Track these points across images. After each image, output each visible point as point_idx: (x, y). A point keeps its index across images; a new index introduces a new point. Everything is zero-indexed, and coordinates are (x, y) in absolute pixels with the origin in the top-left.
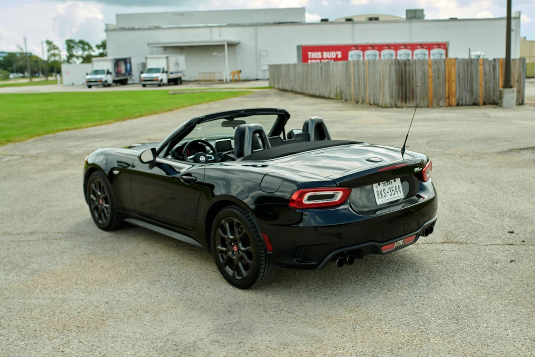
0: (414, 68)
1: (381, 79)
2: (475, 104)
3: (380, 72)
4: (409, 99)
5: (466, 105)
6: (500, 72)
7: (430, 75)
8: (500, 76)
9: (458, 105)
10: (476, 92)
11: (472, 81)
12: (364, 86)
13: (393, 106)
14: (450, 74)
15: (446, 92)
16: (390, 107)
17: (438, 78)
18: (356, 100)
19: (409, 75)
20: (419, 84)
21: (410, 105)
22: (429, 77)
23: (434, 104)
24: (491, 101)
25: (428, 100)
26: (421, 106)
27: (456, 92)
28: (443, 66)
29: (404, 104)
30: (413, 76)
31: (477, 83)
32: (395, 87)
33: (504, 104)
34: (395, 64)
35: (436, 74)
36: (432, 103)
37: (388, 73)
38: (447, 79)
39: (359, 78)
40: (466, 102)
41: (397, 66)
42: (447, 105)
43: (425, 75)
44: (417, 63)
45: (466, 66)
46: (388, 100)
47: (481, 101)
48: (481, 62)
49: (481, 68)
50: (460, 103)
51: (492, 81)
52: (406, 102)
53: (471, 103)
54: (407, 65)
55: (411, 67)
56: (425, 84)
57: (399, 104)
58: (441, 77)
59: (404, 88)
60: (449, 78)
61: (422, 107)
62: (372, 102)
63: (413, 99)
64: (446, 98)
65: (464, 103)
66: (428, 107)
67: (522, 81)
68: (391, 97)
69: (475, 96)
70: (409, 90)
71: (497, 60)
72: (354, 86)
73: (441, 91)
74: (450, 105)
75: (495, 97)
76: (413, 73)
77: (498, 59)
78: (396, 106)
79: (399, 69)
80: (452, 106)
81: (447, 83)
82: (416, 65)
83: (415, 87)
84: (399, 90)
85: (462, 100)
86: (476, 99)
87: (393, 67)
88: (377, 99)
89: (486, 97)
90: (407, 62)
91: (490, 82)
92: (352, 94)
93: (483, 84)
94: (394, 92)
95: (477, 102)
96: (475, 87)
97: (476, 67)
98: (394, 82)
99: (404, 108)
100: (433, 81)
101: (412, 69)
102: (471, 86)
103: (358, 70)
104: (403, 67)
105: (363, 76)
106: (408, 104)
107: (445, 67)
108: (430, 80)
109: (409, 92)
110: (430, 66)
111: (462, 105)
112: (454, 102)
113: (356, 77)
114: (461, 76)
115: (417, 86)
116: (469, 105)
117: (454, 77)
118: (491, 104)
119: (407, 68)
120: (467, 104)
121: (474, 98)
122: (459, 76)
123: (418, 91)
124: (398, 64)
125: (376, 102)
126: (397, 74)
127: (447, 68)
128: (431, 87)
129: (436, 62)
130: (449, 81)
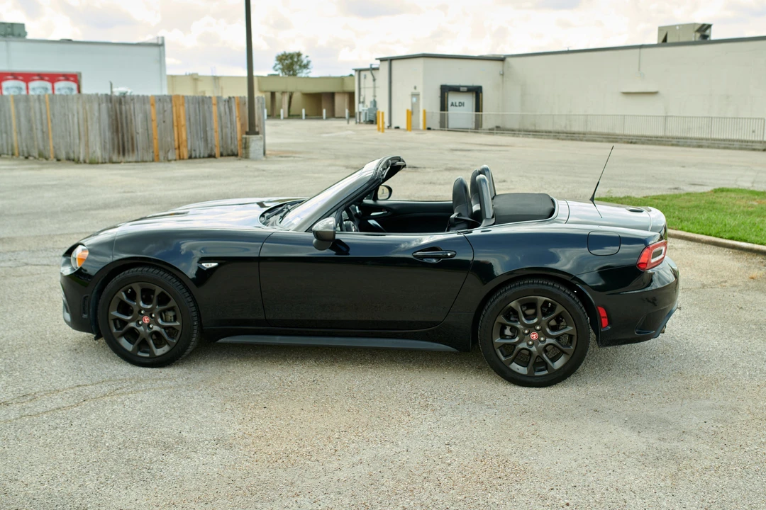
0: (132, 108)
1: (81, 122)
2: (211, 156)
3: (78, 113)
4: (129, 151)
5: (200, 158)
6: (237, 114)
7: (154, 117)
8: (238, 119)
9: (190, 157)
10: (211, 140)
11: (205, 126)
12: (43, 132)
13: (107, 161)
14: (178, 117)
15: (174, 141)
16: (102, 163)
17: (164, 122)
18: (26, 155)
19: (126, 117)
20: (140, 130)
21: (130, 159)
22: (152, 120)
23: (162, 158)
24: (230, 152)
25: (153, 152)
26: (146, 158)
27: (187, 141)
28: (170, 106)
29: (121, 158)
30: (131, 120)
31: (212, 129)
32: (108, 134)
33: (251, 155)
34: (107, 101)
35: (161, 116)
36: (158, 155)
37: (97, 114)
38: (175, 124)
39: (29, 121)
40: (200, 153)
41: (110, 105)
42: (178, 157)
43: (146, 118)
44: (135, 100)
45: (197, 106)
46: (99, 154)
47: (217, 151)
48: (214, 101)
49: (214, 109)
50: (193, 156)
51: (229, 125)
52: (124, 154)
53: (206, 155)
54: (123, 103)
55: (128, 107)
56: (147, 129)
57: (115, 158)
58: (168, 121)
59: (120, 135)
60: (177, 121)
61: (146, 162)
62: (63, 156)
63: (133, 150)
64: (176, 149)
65: (198, 155)
66: (153, 161)
67: (262, 125)
68: (104, 148)
69: (210, 145)
70: (128, 138)
71: (233, 99)
72: (20, 133)
73: (169, 139)
74: (181, 158)
75: (233, 147)
76: (131, 115)
77: (234, 97)
78: (112, 162)
79: (112, 108)
80: (183, 159)
81: (176, 128)
82: (134, 103)
83: (135, 134)
84: (113, 139)
85: (195, 150)
86: (212, 149)
87: (104, 106)
88: (74, 152)
89: (223, 147)
90: (123, 99)
91: (227, 127)
92: (15, 145)
93: (219, 130)
94: (107, 140)
95: (213, 154)
96: (209, 134)
97: (209, 107)
98: (107, 128)
99: (122, 164)
100: (158, 126)
101: (130, 108)
102: (205, 132)
103: (28, 109)
104: (118, 106)
105: (38, 117)
106: (127, 158)
107: (172, 107)
108: (154, 124)
109: (128, 141)
110: (152, 105)
111: (195, 158)
112: (186, 155)
113: (23, 119)
114: (192, 119)
115: (138, 133)
116: (204, 157)
117: (183, 121)
118: (229, 155)
119: (123, 107)
120: (202, 156)
121: (209, 148)
122: (190, 119)
123: (140, 139)
124: (111, 102)
125: (72, 156)
126: (110, 116)
127: (174, 109)
128: (155, 133)
129: (160, 100)
130: (177, 126)
